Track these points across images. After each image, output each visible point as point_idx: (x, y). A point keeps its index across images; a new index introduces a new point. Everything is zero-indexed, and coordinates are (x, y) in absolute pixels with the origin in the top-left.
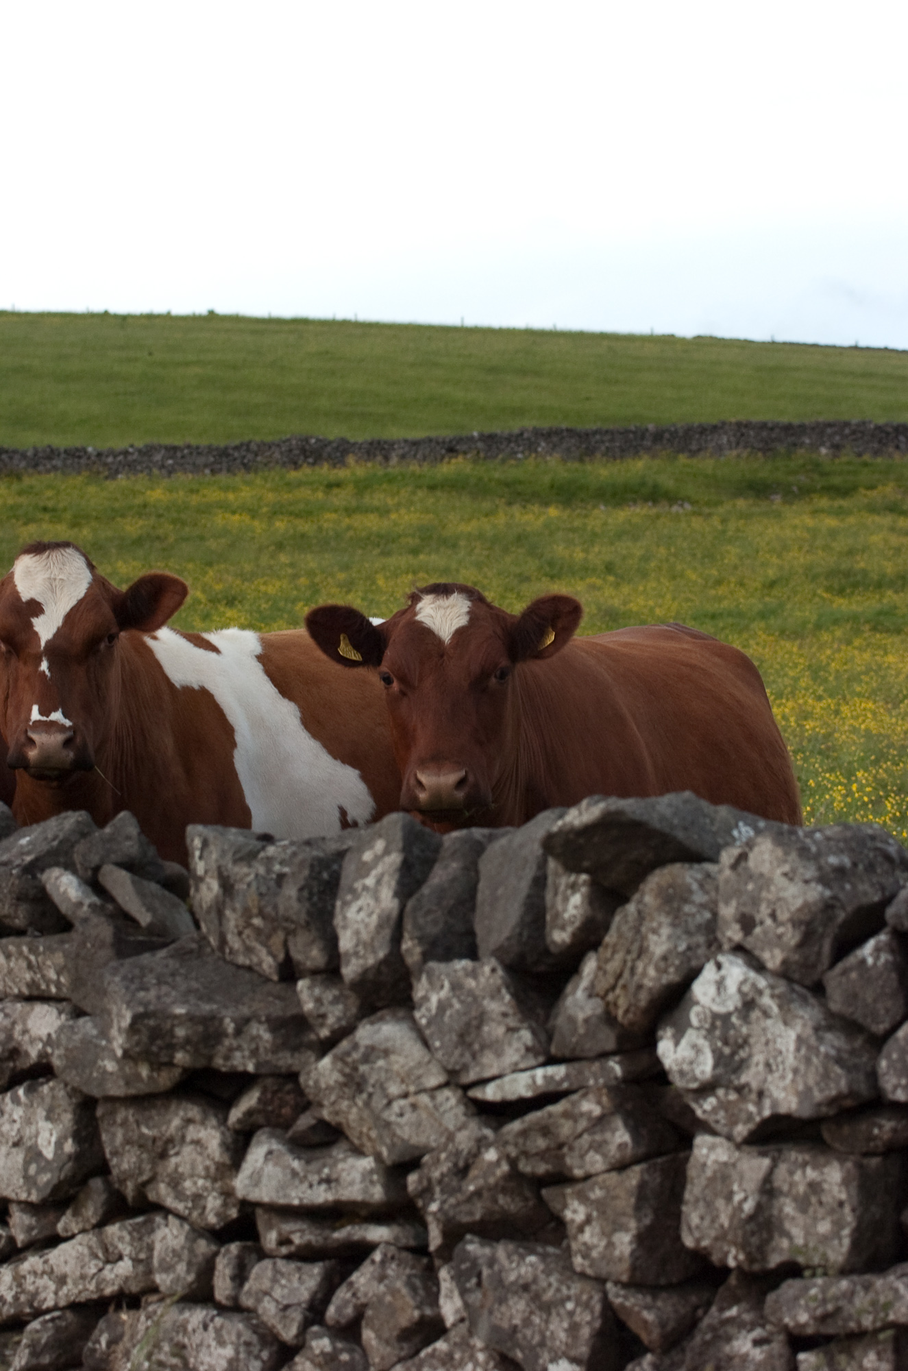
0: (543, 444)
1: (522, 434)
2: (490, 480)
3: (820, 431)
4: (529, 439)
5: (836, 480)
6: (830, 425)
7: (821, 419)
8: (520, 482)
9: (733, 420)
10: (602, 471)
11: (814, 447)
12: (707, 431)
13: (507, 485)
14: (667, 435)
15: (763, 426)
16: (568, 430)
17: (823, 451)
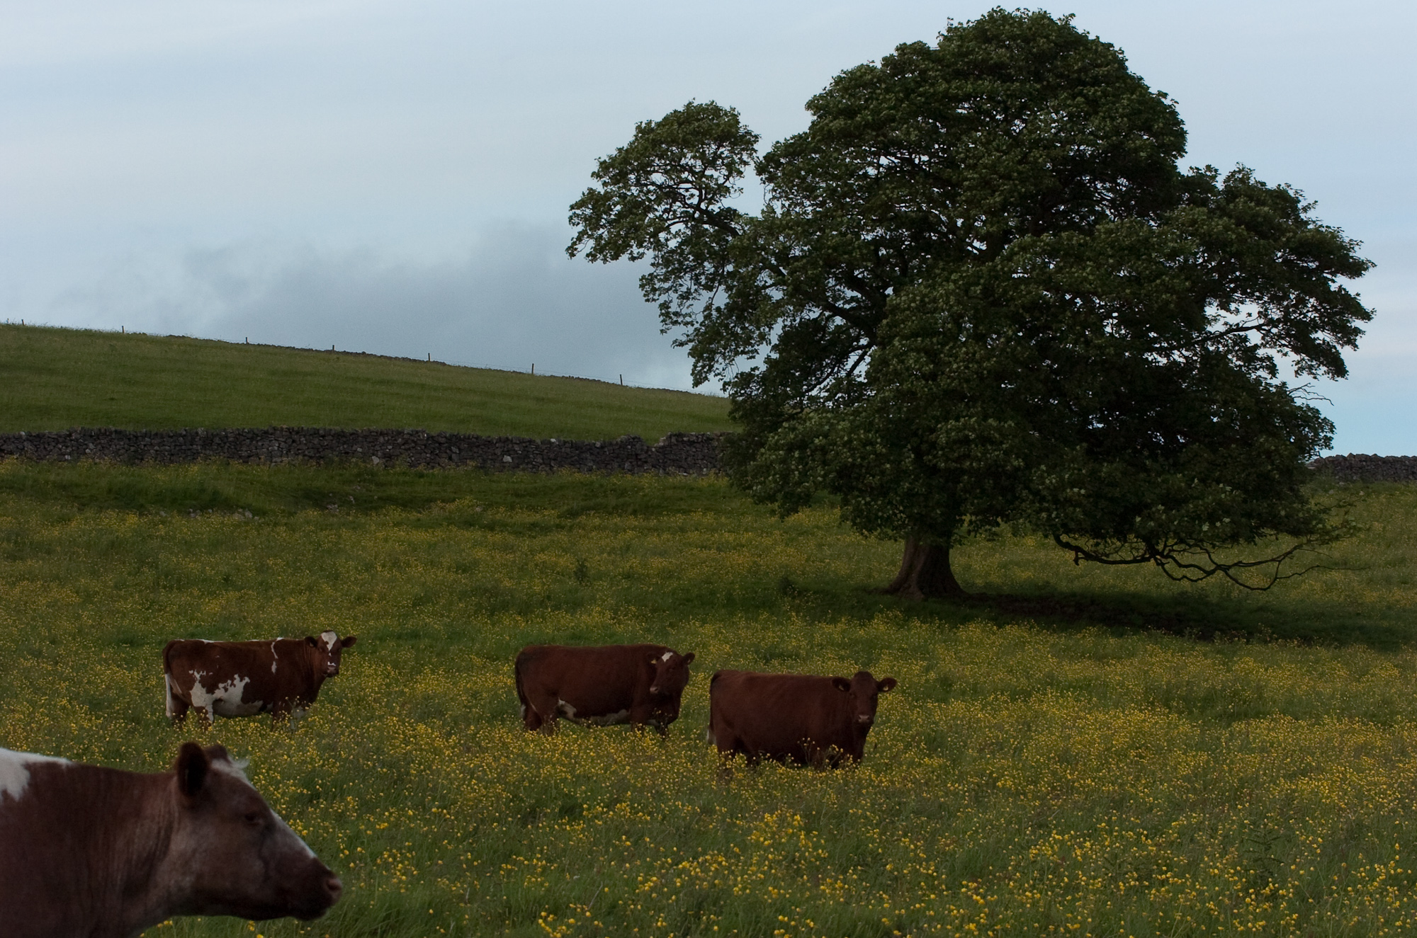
0: (91, 446)
1: (70, 435)
2: (47, 482)
3: (372, 439)
4: (77, 440)
5: (393, 491)
6: (382, 434)
7: (373, 428)
8: (77, 485)
9: (285, 426)
10: (160, 476)
11: (366, 457)
12: (256, 436)
13: (64, 487)
14: (217, 440)
15: (316, 433)
16: (116, 431)
17: (376, 460)
